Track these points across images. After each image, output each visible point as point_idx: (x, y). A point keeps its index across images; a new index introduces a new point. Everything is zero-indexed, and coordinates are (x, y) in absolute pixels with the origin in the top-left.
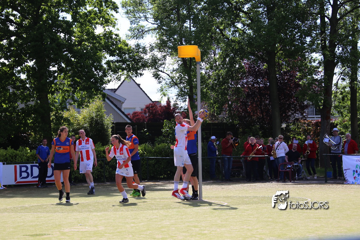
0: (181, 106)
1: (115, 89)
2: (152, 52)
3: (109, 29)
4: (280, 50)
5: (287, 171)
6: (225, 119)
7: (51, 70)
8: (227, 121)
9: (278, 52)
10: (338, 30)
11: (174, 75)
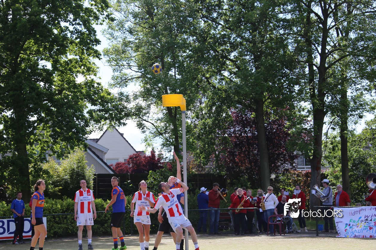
0: (166, 156)
1: (97, 139)
2: (136, 101)
3: (90, 78)
4: (268, 99)
5: (277, 225)
6: (212, 169)
7: (31, 120)
8: (214, 172)
9: (265, 101)
10: (327, 79)
11: (159, 124)
